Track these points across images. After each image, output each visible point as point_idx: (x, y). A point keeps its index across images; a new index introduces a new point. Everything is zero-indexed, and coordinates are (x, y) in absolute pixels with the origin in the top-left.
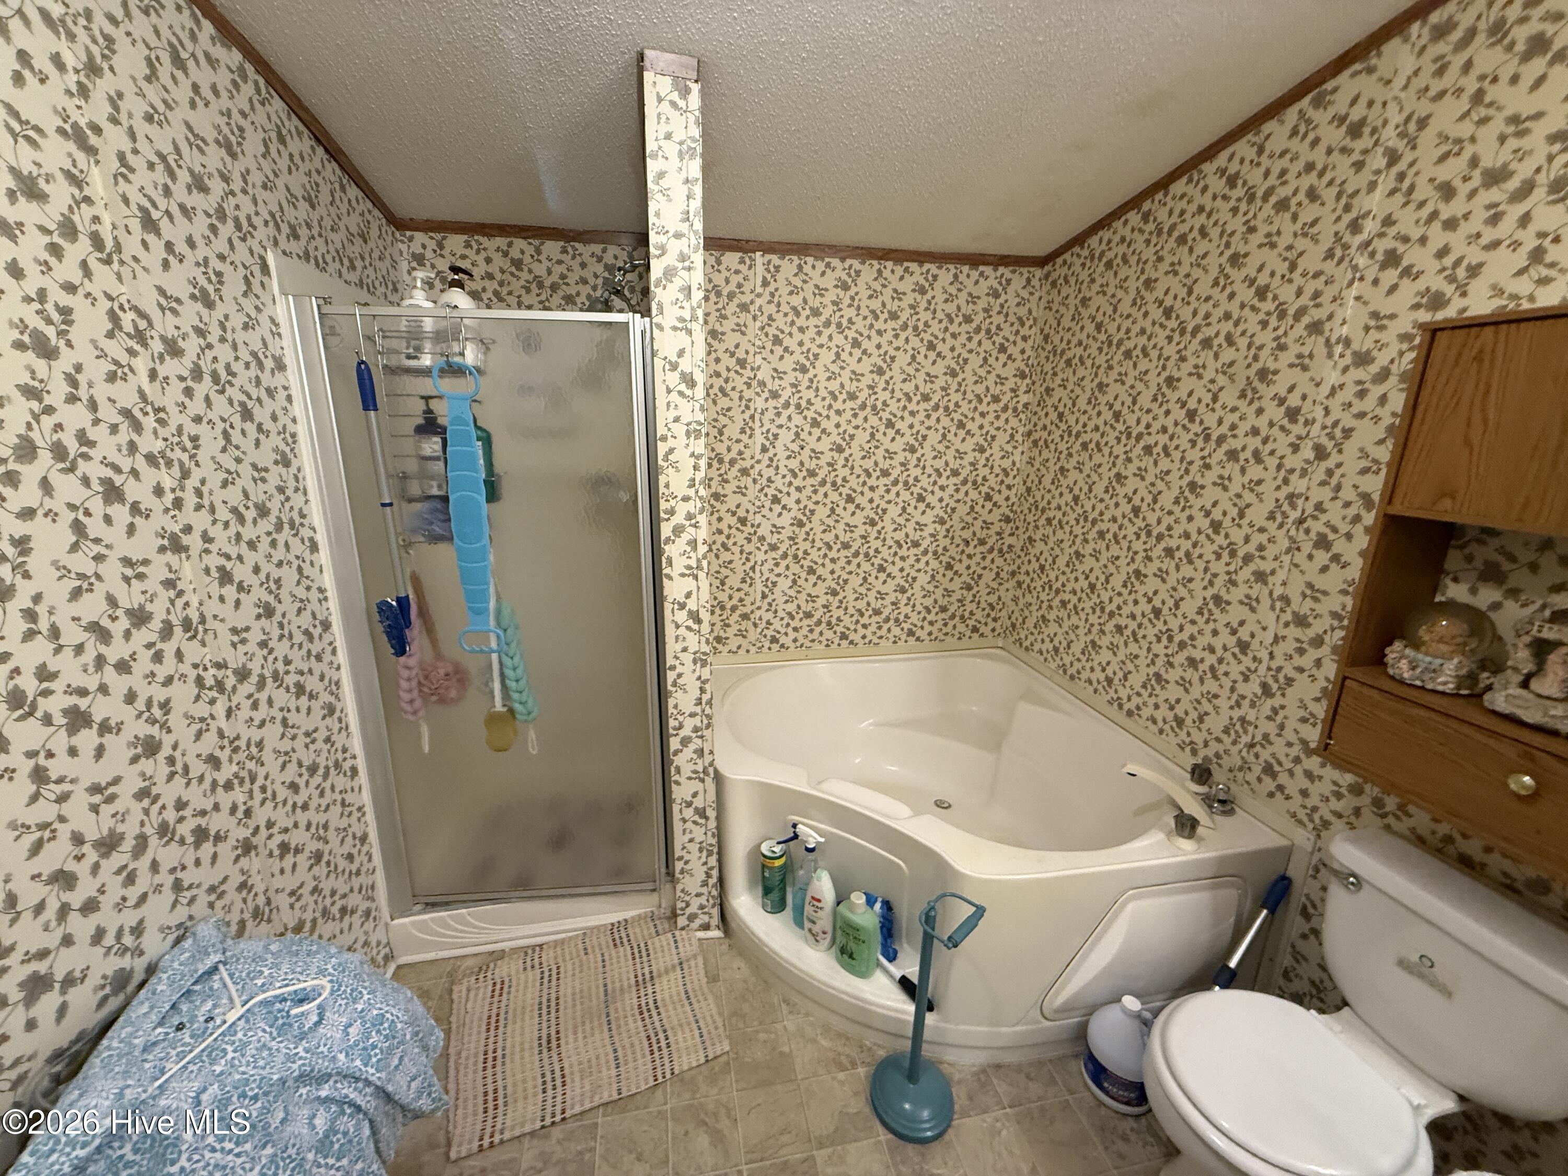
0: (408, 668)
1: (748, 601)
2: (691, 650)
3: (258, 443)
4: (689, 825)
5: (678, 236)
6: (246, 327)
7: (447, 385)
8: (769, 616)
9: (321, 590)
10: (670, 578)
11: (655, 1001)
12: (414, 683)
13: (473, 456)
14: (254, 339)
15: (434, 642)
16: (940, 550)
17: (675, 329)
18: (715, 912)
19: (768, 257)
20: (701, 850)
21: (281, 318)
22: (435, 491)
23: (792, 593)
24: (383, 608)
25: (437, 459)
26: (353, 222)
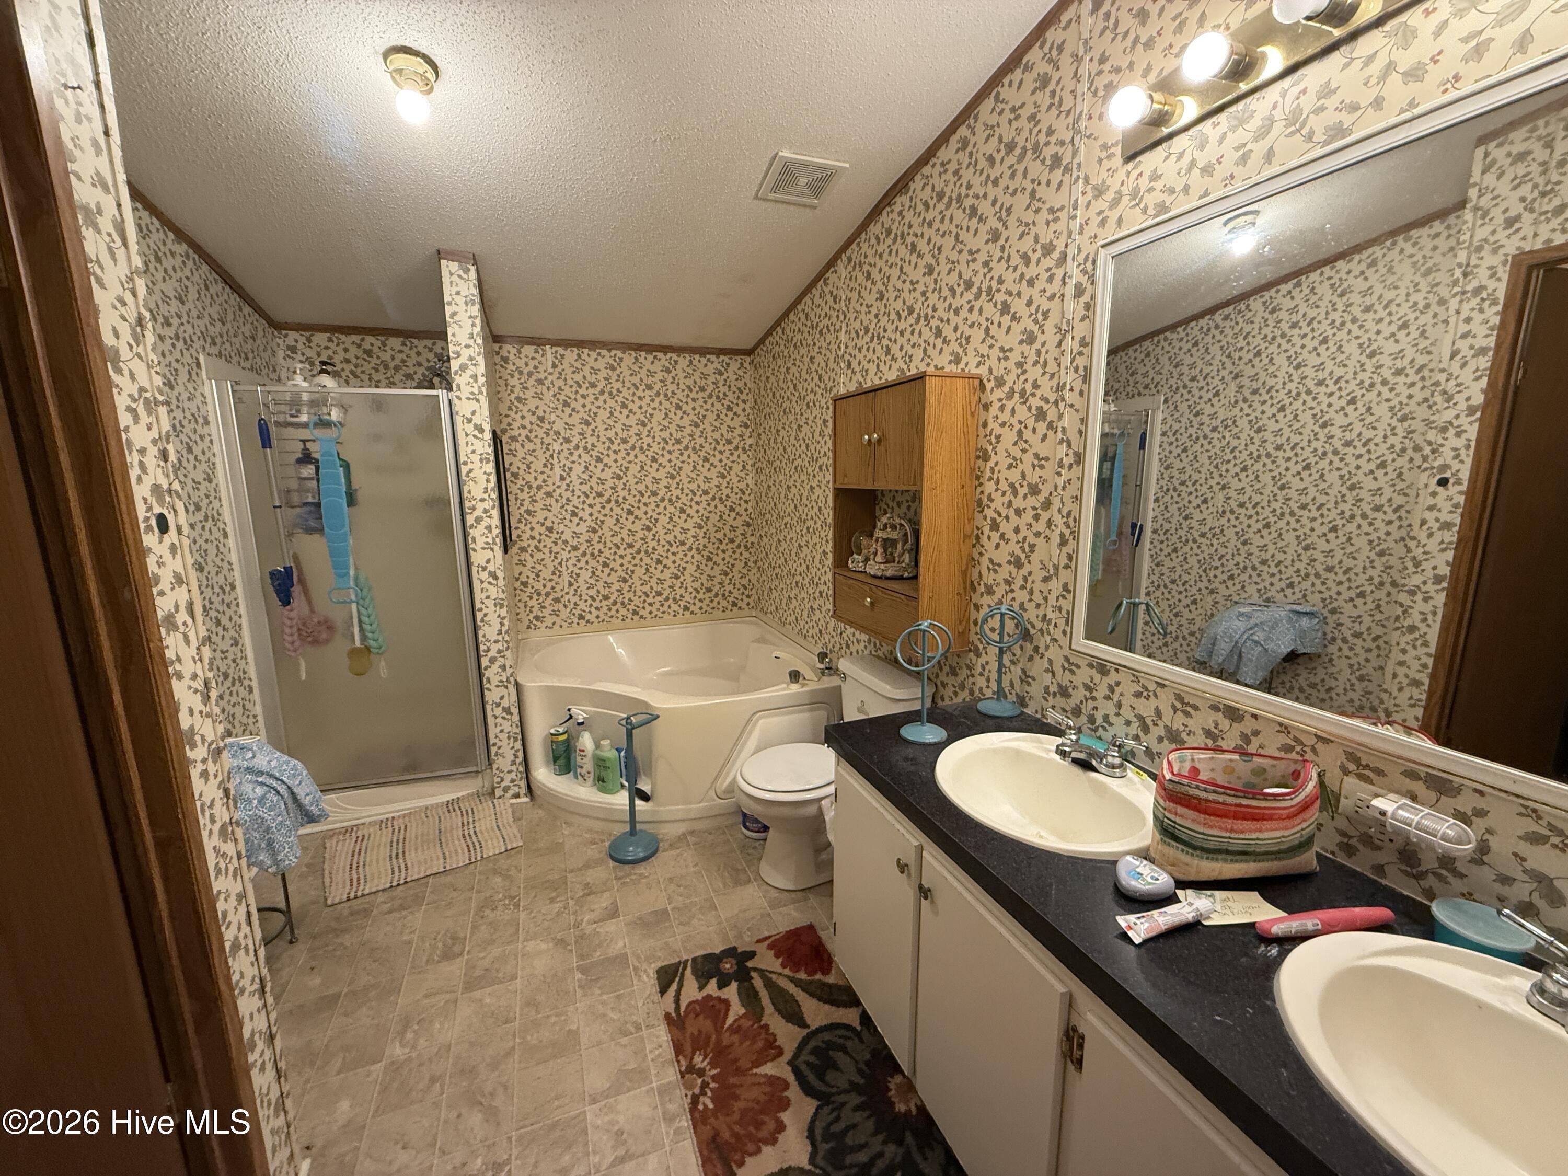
0: (291, 619)
1: (558, 588)
2: (493, 597)
3: (195, 467)
4: (499, 720)
5: (467, 346)
6: (189, 399)
7: (318, 433)
8: (576, 599)
9: (230, 563)
10: (475, 550)
11: (475, 832)
12: (295, 629)
13: (339, 476)
14: (192, 406)
15: (309, 602)
16: (701, 547)
17: (468, 399)
18: (523, 783)
19: (555, 349)
20: (509, 738)
21: (207, 393)
22: (310, 500)
23: (592, 581)
24: (273, 575)
25: (312, 479)
26: (247, 330)
